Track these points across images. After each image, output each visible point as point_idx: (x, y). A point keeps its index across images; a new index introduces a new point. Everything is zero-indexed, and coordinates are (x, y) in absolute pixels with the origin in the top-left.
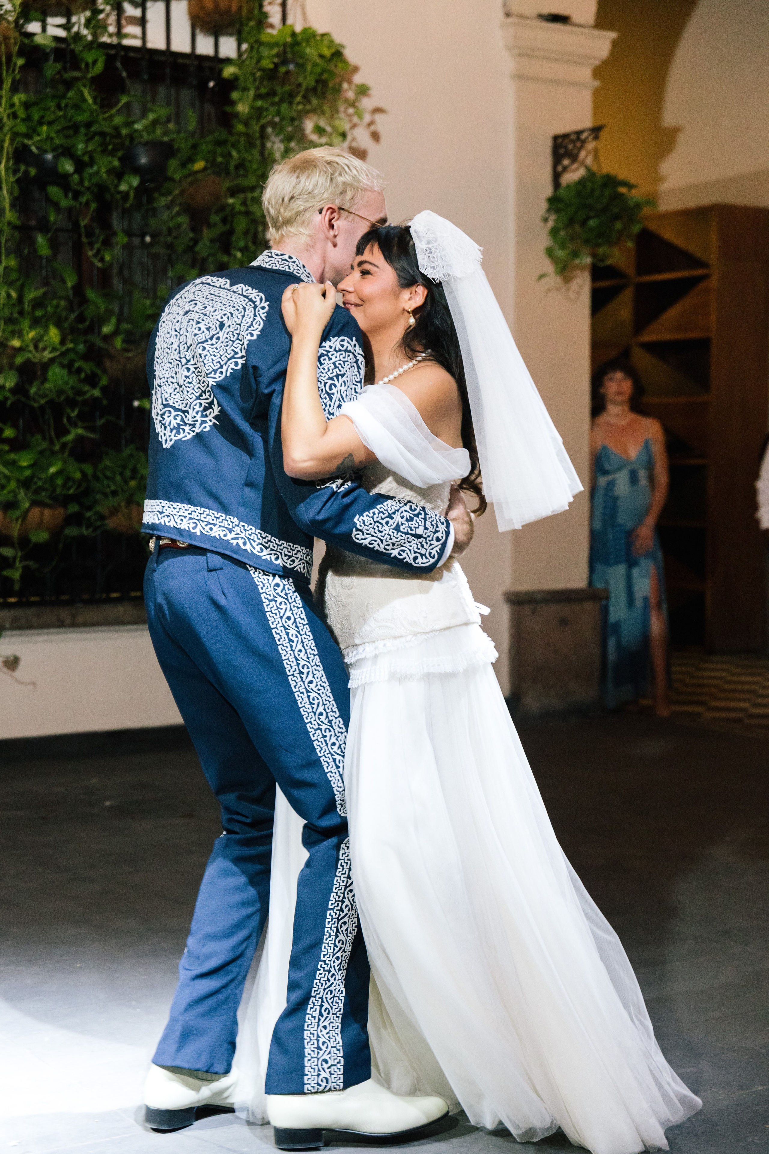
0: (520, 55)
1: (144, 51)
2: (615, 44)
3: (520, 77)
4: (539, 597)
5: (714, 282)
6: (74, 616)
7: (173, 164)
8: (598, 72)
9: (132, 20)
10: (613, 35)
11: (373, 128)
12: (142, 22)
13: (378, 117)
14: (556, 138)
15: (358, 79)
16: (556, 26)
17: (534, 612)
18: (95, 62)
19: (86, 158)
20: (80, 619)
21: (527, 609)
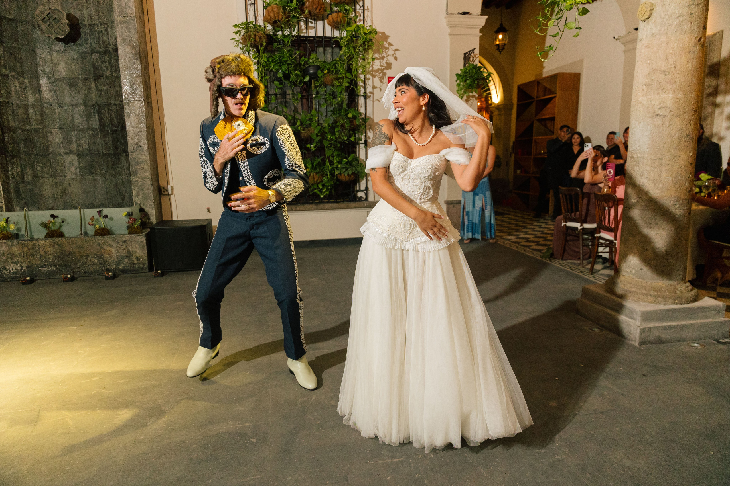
0: (451, 27)
1: (315, 37)
2: (487, 20)
3: (450, 34)
4: (455, 202)
5: (557, 98)
6: (296, 208)
7: (319, 72)
8: (481, 31)
9: (312, 28)
10: (487, 17)
11: (394, 56)
12: (315, 28)
13: (396, 52)
14: (465, 54)
15: (389, 40)
16: (465, 16)
17: (454, 207)
18: (288, 42)
19: (287, 72)
20: (298, 209)
21: (451, 206)
